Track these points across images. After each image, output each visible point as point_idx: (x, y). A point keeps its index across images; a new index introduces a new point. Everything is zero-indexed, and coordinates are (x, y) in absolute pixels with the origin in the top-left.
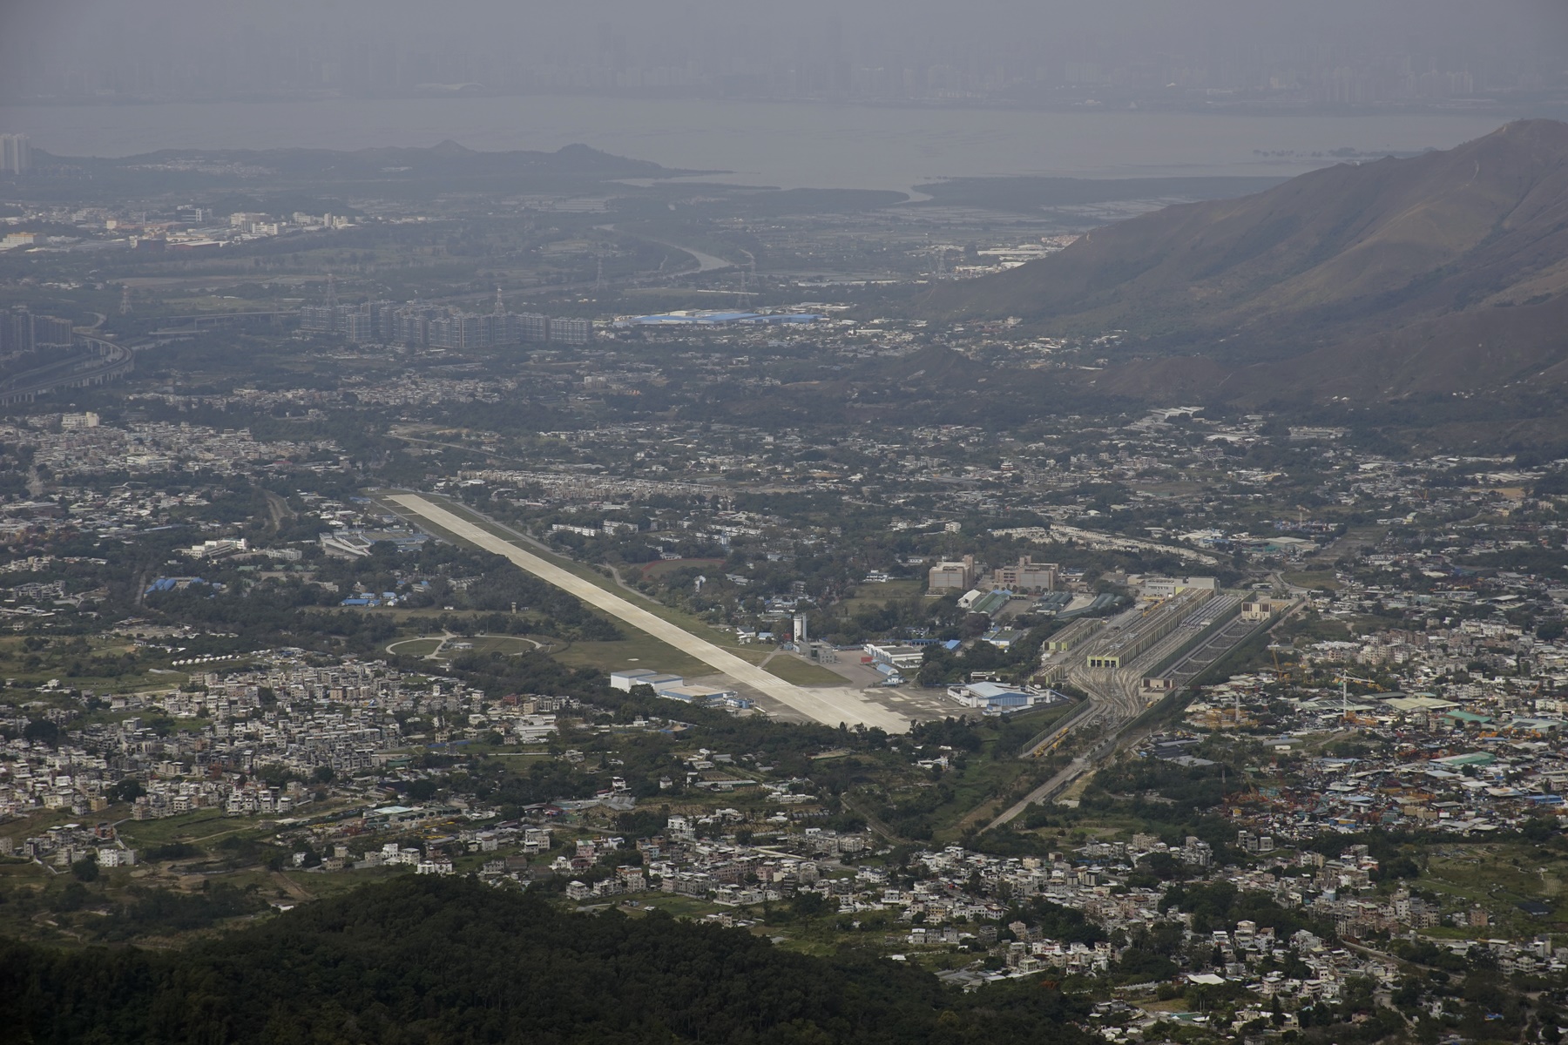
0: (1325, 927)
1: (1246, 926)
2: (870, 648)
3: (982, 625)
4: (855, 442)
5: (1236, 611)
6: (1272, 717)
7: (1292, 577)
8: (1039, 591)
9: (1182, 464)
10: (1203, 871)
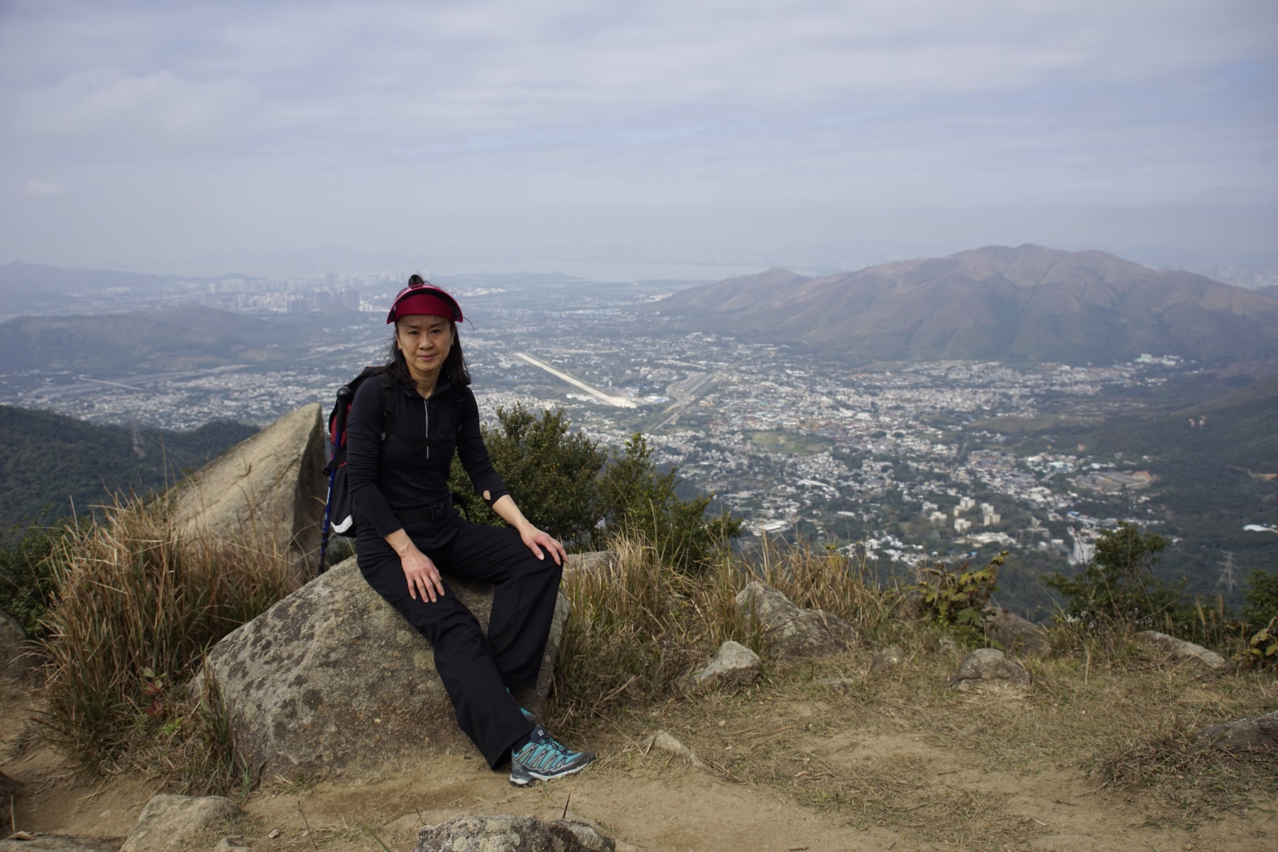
0: (731, 451)
1: (714, 451)
2: (627, 388)
3: (652, 383)
4: (622, 341)
5: (710, 379)
6: (719, 403)
7: (723, 371)
8: (665, 375)
9: (698, 346)
10: (704, 439)
